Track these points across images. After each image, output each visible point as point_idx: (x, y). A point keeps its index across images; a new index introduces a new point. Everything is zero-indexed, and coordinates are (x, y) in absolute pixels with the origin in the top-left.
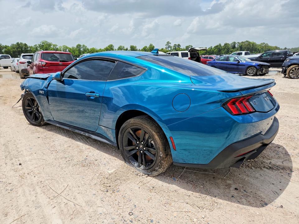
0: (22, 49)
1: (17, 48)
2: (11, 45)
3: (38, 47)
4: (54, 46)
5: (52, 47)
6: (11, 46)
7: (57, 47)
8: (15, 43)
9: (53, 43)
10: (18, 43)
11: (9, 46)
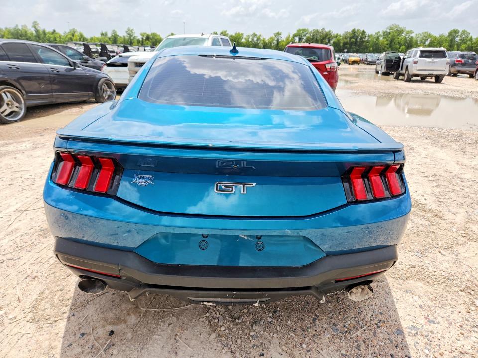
0: (356, 40)
1: (350, 38)
2: (344, 32)
3: (380, 35)
4: (408, 33)
5: (403, 35)
6: (343, 35)
7: (411, 35)
8: (350, 30)
9: (408, 29)
10: (353, 32)
11: (341, 35)
